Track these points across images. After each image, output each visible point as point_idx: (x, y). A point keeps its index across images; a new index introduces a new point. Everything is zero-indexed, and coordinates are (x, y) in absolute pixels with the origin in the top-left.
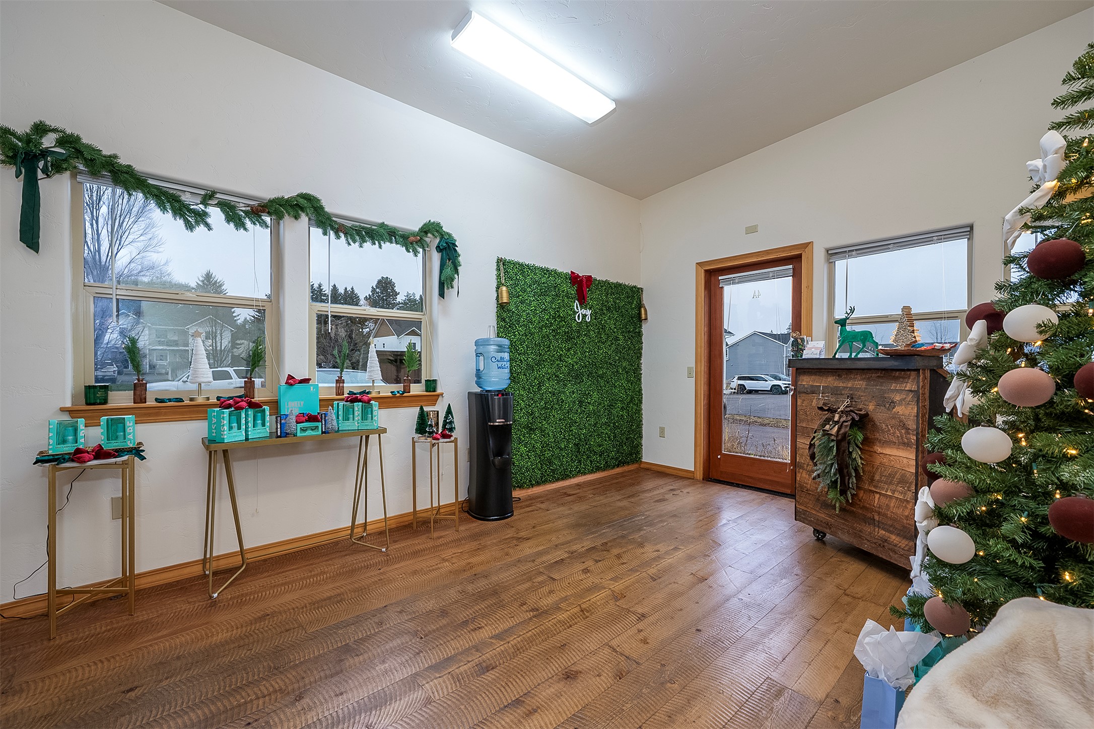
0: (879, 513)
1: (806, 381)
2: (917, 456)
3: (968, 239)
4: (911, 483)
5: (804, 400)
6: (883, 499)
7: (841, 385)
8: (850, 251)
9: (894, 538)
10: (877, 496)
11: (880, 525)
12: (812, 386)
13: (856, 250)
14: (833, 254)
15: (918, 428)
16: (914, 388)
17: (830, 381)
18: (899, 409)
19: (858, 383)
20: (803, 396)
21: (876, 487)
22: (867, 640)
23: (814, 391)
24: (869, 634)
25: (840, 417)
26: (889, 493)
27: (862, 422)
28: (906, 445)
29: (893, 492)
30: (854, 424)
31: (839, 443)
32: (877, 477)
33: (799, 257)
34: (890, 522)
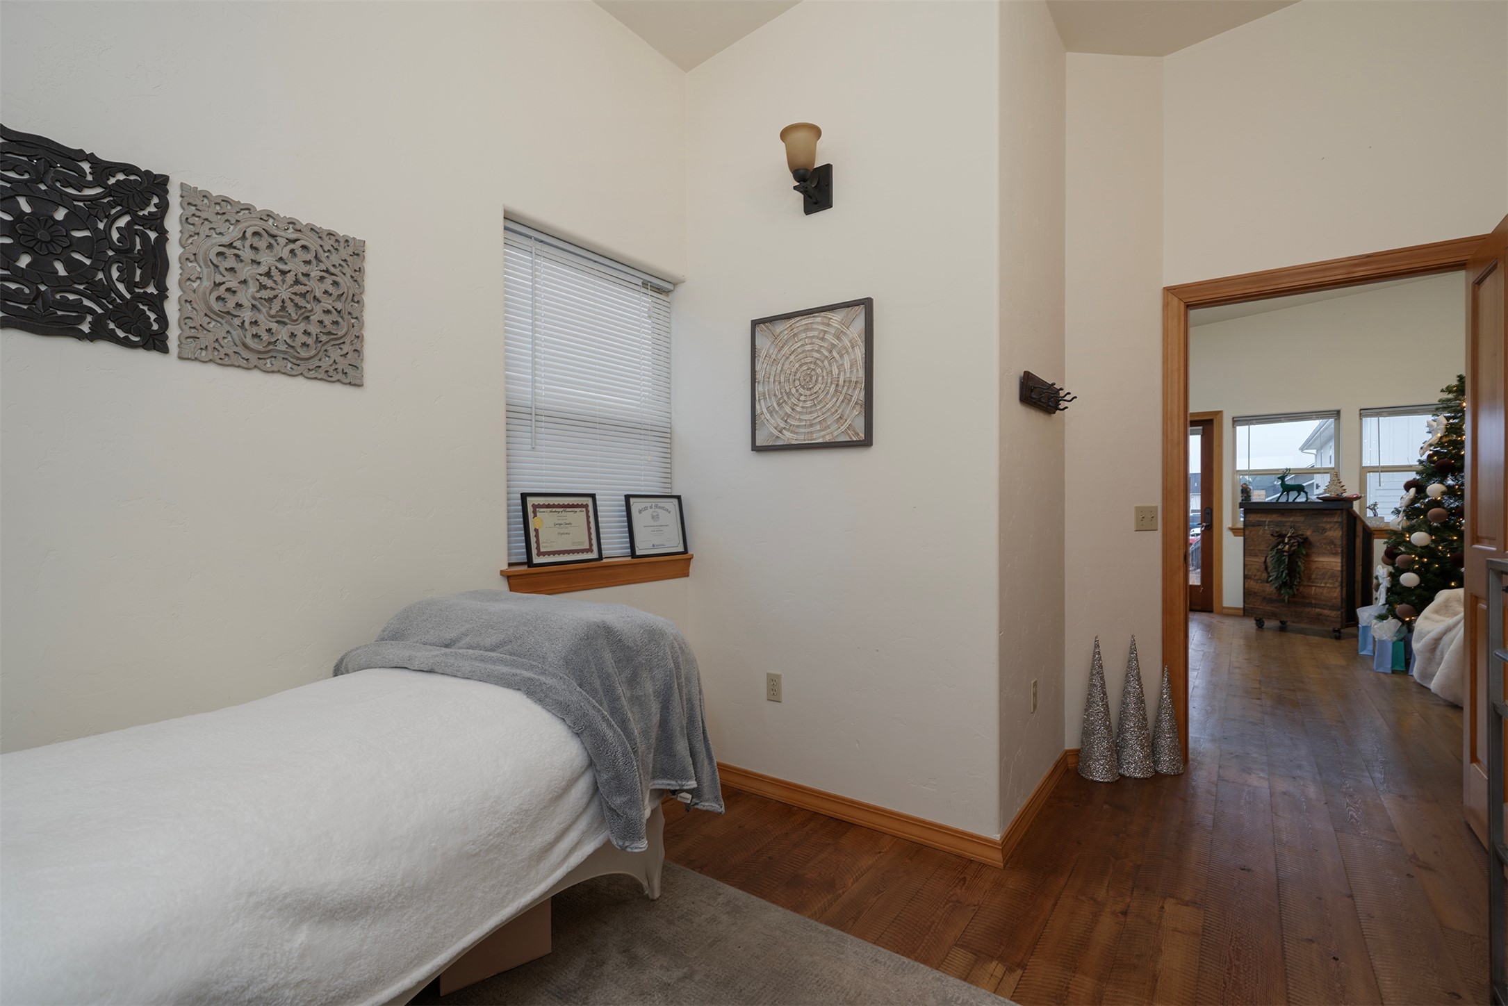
0: (1315, 599)
1: (1253, 518)
2: (1342, 560)
3: (1336, 419)
4: (1338, 577)
5: (1251, 531)
6: (1318, 589)
7: (1284, 519)
8: (1251, 420)
9: (1326, 612)
10: (1314, 588)
11: (1315, 606)
12: (1258, 521)
13: (1256, 419)
14: (1237, 421)
15: (1342, 544)
16: (1340, 520)
17: (1275, 517)
18: (1330, 534)
19: (1299, 519)
20: (1250, 528)
21: (1313, 582)
22: (1375, 626)
23: (1260, 524)
24: (1375, 625)
25: (1289, 540)
26: (1322, 585)
27: (1305, 542)
28: (1335, 554)
29: (1326, 583)
30: (1299, 544)
31: (1290, 556)
32: (1313, 576)
33: (1210, 422)
34: (1323, 603)
